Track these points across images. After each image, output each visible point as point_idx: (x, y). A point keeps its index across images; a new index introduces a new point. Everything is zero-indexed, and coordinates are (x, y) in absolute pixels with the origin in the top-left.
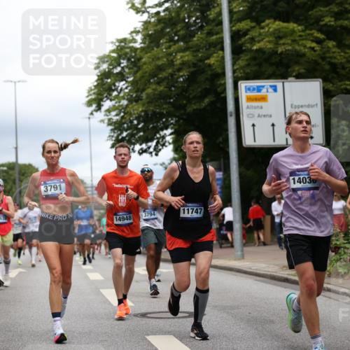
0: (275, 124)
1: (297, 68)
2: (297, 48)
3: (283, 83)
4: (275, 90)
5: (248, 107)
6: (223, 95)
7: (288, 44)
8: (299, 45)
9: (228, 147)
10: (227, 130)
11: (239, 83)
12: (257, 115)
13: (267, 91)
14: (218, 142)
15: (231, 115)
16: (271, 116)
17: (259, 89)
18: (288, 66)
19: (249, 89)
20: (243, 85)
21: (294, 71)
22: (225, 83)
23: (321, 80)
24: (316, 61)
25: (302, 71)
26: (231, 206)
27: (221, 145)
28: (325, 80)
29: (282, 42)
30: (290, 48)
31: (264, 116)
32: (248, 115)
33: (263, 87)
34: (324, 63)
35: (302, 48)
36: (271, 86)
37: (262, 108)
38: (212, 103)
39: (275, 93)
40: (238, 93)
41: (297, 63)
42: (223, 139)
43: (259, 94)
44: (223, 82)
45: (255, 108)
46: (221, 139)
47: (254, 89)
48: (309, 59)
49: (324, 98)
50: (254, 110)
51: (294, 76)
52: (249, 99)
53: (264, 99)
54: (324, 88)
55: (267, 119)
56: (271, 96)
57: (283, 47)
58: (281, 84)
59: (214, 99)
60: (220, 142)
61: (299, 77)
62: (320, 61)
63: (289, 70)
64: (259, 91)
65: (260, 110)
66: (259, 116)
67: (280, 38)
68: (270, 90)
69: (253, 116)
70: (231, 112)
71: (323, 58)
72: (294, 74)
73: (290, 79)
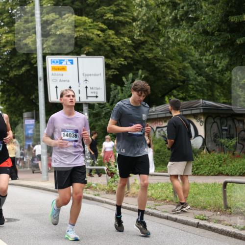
0: (71, 87)
1: (87, 48)
2: (88, 34)
3: (78, 58)
4: (72, 63)
5: (53, 75)
6: (35, 65)
7: (81, 31)
8: (89, 32)
9: (38, 102)
10: (37, 90)
11: (47, 57)
12: (59, 80)
13: (66, 64)
14: (31, 98)
15: (40, 80)
16: (69, 81)
17: (61, 62)
18: (81, 47)
19: (54, 62)
20: (49, 59)
21: (85, 50)
22: (36, 57)
23: (103, 57)
24: (100, 44)
25: (91, 50)
26: (40, 144)
27: (34, 101)
28: (107, 57)
29: (77, 29)
30: (83, 34)
31: (64, 81)
32: (52, 80)
33: (64, 60)
34: (106, 45)
35: (91, 34)
36: (69, 60)
37: (62, 75)
38: (28, 71)
39: (72, 65)
40: (46, 64)
41: (88, 45)
42: (35, 96)
43: (60, 65)
44: (35, 56)
45: (58, 75)
46: (34, 97)
47: (57, 62)
48: (95, 42)
49: (106, 70)
50: (57, 76)
51: (85, 54)
52: (54, 69)
53: (64, 69)
54: (105, 63)
55: (66, 83)
56: (69, 67)
57: (78, 33)
58: (76, 59)
59: (29, 68)
60: (33, 99)
61: (89, 54)
62: (103, 44)
63: (82, 49)
64: (61, 63)
65: (62, 76)
66: (60, 81)
67: (76, 27)
68: (69, 63)
69: (57, 81)
70: (41, 78)
71: (106, 42)
72: (85, 52)
73: (82, 56)
